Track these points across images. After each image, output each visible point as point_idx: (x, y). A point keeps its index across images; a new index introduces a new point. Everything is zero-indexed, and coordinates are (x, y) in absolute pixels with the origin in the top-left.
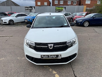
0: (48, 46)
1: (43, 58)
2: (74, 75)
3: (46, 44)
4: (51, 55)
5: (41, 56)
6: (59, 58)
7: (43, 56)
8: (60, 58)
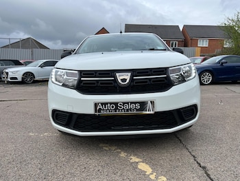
0: (115, 77)
1: (102, 112)
2: (197, 165)
3: (112, 73)
4: (124, 103)
5: (96, 105)
6: (147, 112)
7: (102, 104)
8: (152, 112)
